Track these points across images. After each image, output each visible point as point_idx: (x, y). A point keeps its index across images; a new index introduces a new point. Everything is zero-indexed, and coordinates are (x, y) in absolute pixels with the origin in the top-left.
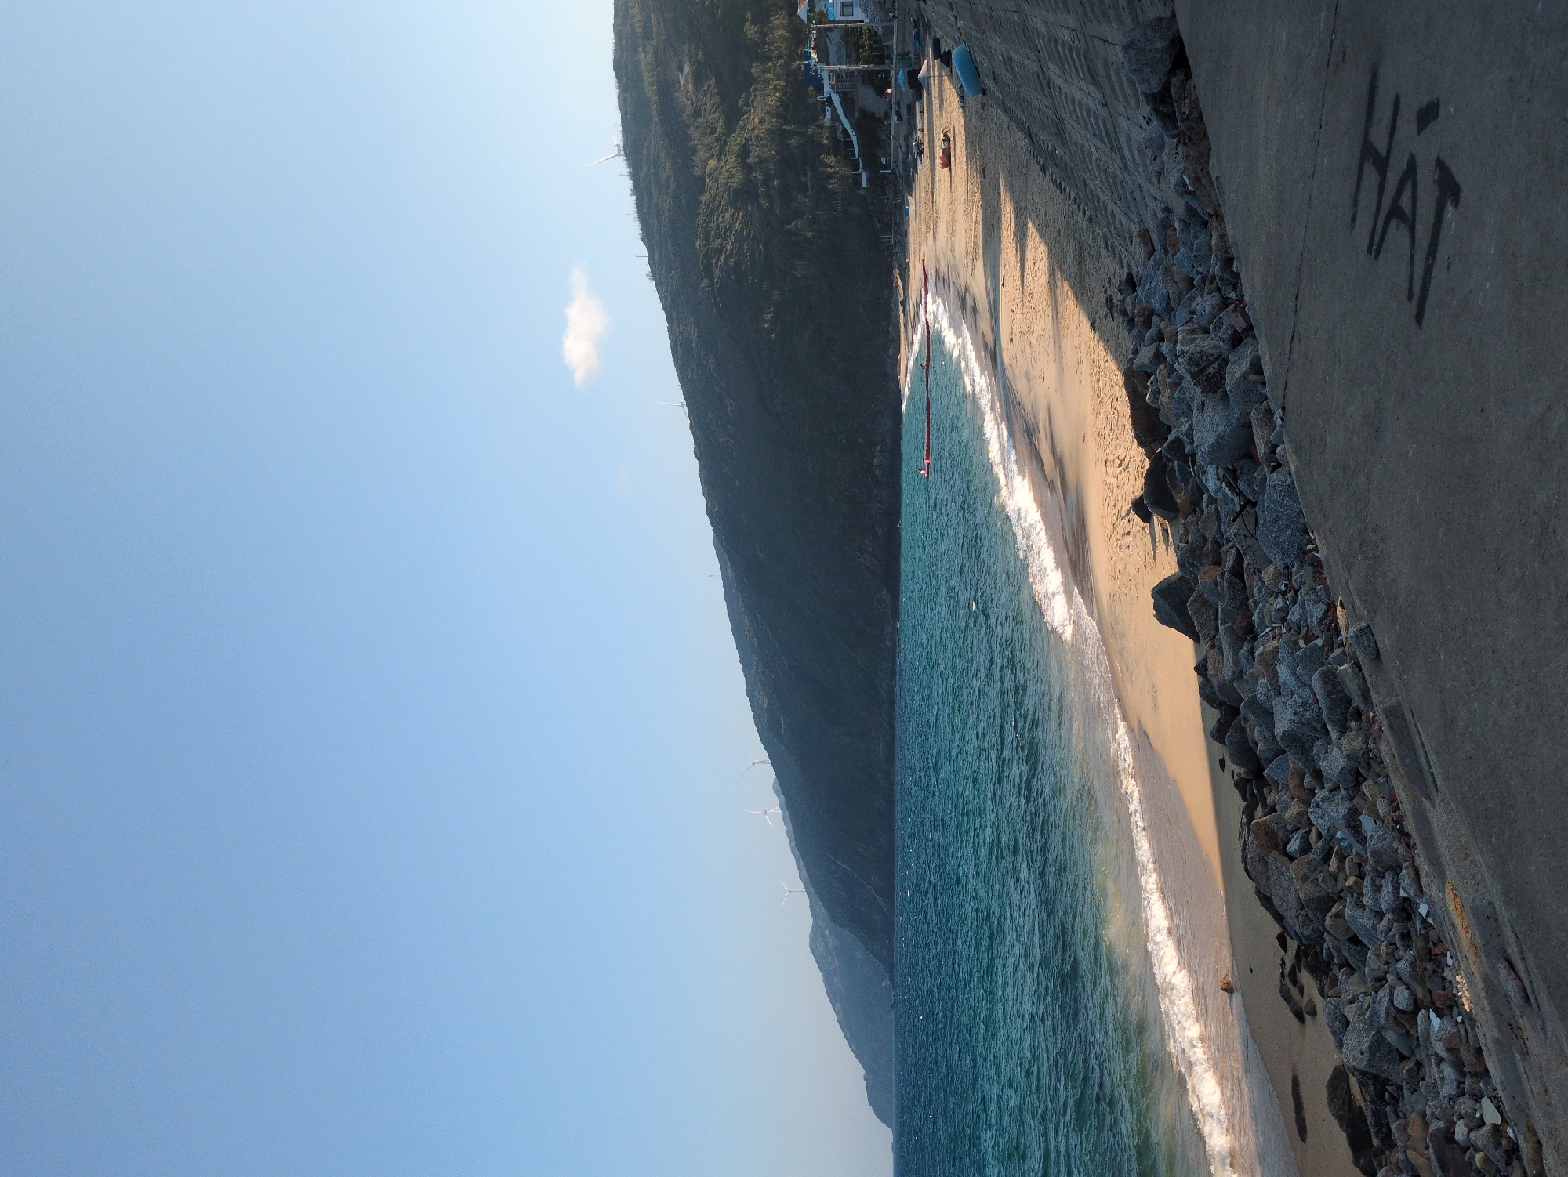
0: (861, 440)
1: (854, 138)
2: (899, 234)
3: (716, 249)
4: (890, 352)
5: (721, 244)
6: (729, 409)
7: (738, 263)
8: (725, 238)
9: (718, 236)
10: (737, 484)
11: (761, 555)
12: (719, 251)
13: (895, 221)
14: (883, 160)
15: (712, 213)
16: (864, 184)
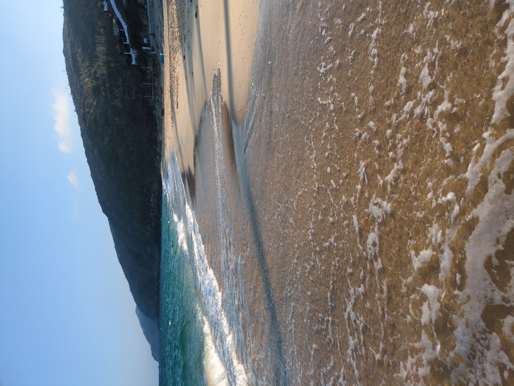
0: (146, 190)
1: (125, 27)
2: (158, 95)
3: (87, 112)
4: (157, 158)
5: (89, 110)
6: (102, 169)
7: (95, 118)
8: (91, 108)
9: (88, 107)
10: (106, 193)
11: (115, 216)
12: (88, 113)
13: (154, 86)
14: (145, 41)
15: (86, 98)
16: (134, 63)
